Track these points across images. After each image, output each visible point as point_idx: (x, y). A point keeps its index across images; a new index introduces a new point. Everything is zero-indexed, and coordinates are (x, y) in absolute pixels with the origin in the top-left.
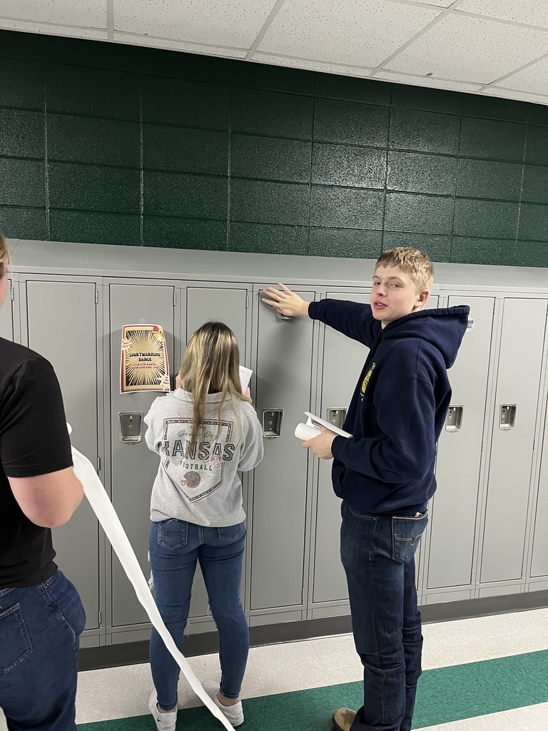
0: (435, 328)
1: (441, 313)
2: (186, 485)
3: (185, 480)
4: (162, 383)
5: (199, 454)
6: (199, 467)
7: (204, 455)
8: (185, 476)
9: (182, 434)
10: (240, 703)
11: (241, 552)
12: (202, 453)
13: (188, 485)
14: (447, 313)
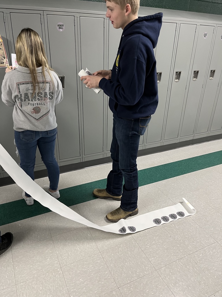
0: (147, 27)
1: (150, 18)
2: (34, 114)
3: (34, 111)
4: (5, 63)
5: (38, 98)
6: (39, 104)
7: (40, 98)
8: (33, 109)
9: (27, 90)
10: (58, 191)
11: (55, 139)
12: (39, 98)
13: (36, 113)
14: (152, 18)
